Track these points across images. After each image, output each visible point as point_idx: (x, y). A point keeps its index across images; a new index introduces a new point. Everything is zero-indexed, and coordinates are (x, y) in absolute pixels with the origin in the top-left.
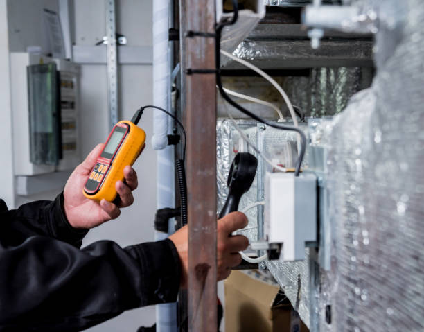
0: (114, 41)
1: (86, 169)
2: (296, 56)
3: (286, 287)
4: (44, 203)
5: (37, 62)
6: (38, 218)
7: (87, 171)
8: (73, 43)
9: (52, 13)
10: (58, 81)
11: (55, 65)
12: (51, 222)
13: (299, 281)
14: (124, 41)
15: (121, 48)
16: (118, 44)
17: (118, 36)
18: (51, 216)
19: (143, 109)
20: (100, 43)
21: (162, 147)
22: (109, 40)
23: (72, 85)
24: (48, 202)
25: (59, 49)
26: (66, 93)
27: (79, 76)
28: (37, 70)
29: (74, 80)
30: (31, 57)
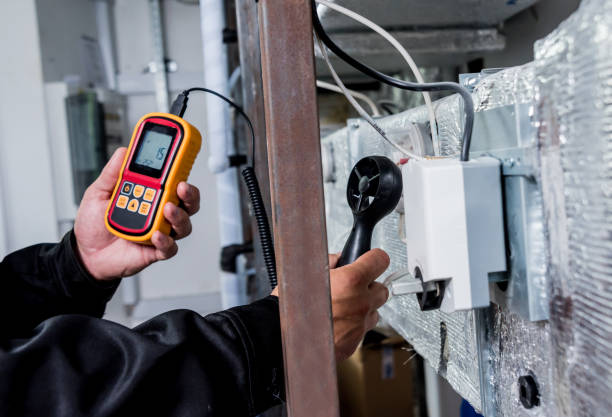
0: (162, 66)
1: (104, 190)
2: (376, 51)
3: (415, 340)
4: (43, 248)
5: (75, 92)
6: (37, 271)
7: (106, 194)
8: (117, 72)
9: (91, 41)
10: (101, 114)
11: (95, 95)
12: (60, 276)
13: (443, 332)
14: (173, 66)
15: (171, 75)
16: (167, 70)
17: (166, 61)
18: (58, 266)
19: (187, 93)
20: (147, 71)
21: (222, 169)
22: (156, 67)
23: (116, 118)
24: (49, 246)
25: (101, 80)
26: (111, 127)
27: (125, 107)
28: (76, 101)
29: (120, 112)
30: (70, 87)
